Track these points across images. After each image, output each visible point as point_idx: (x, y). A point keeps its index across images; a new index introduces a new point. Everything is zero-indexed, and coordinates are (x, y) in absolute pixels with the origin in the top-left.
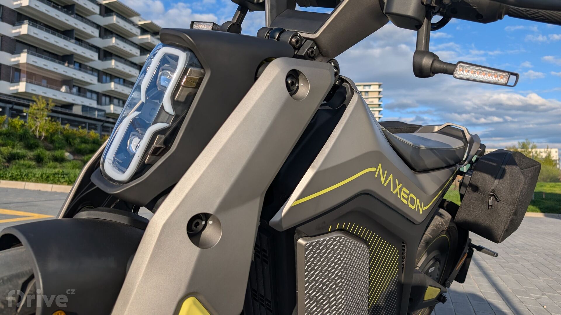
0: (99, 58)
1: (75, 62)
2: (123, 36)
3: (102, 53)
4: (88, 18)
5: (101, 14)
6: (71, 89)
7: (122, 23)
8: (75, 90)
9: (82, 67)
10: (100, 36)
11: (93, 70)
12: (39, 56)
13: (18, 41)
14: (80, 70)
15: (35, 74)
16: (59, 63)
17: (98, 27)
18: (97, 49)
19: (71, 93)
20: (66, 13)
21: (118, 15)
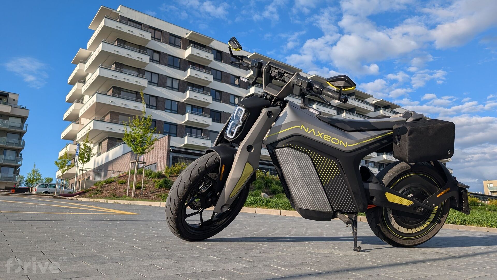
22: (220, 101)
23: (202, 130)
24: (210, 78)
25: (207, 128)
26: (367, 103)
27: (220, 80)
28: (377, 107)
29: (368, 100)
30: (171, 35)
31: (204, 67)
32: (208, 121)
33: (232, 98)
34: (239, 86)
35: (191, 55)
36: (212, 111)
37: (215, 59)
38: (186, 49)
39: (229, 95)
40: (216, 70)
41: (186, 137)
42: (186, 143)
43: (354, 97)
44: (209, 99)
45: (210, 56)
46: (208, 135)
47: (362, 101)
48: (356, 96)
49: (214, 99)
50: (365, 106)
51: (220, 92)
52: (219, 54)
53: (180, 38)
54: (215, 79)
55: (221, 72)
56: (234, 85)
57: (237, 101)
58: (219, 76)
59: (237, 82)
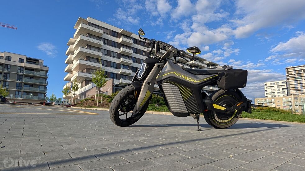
22: (136, 62)
23: (128, 76)
24: (131, 52)
25: (130, 75)
26: (204, 63)
27: (136, 53)
28: (208, 65)
29: (204, 62)
30: (113, 31)
31: (128, 47)
32: (131, 72)
35: (122, 41)
36: (132, 67)
37: (134, 43)
38: (120, 38)
39: (140, 59)
40: (134, 48)
41: (121, 80)
42: (121, 82)
43: (198, 60)
44: (131, 62)
45: (132, 42)
46: (131, 78)
47: (202, 62)
48: (199, 60)
49: (133, 62)
50: (203, 65)
51: (136, 58)
52: (135, 40)
53: (117, 33)
55: (137, 49)
56: (142, 55)
58: (135, 51)
59: (144, 54)
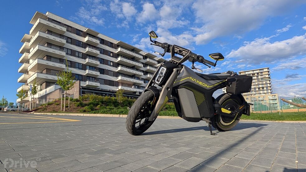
0: (144, 75)
1: (136, 77)
2: (152, 65)
3: (145, 73)
4: (139, 61)
5: (143, 59)
6: (135, 87)
7: (151, 61)
8: (136, 87)
9: (138, 78)
10: (144, 67)
11: (142, 79)
12: (124, 77)
13: (118, 72)
14: (138, 80)
15: (124, 83)
16: (131, 78)
17: (143, 63)
18: (143, 71)
19: (135, 88)
20: (132, 60)
21: (149, 58)
22: (103, 64)
23: (95, 78)
24: (98, 52)
25: (97, 77)
27: (103, 54)
30: (77, 29)
31: (95, 47)
32: (98, 73)
33: (109, 62)
34: (113, 57)
35: (88, 40)
36: (99, 68)
37: (100, 43)
38: (85, 37)
40: (101, 48)
41: (87, 82)
42: (87, 84)
44: (98, 63)
45: (98, 42)
46: (98, 80)
49: (101, 63)
51: (103, 59)
52: (102, 41)
53: (82, 31)
54: (101, 53)
55: (104, 49)
56: (110, 56)
57: (112, 64)
58: (102, 52)
59: (111, 55)
